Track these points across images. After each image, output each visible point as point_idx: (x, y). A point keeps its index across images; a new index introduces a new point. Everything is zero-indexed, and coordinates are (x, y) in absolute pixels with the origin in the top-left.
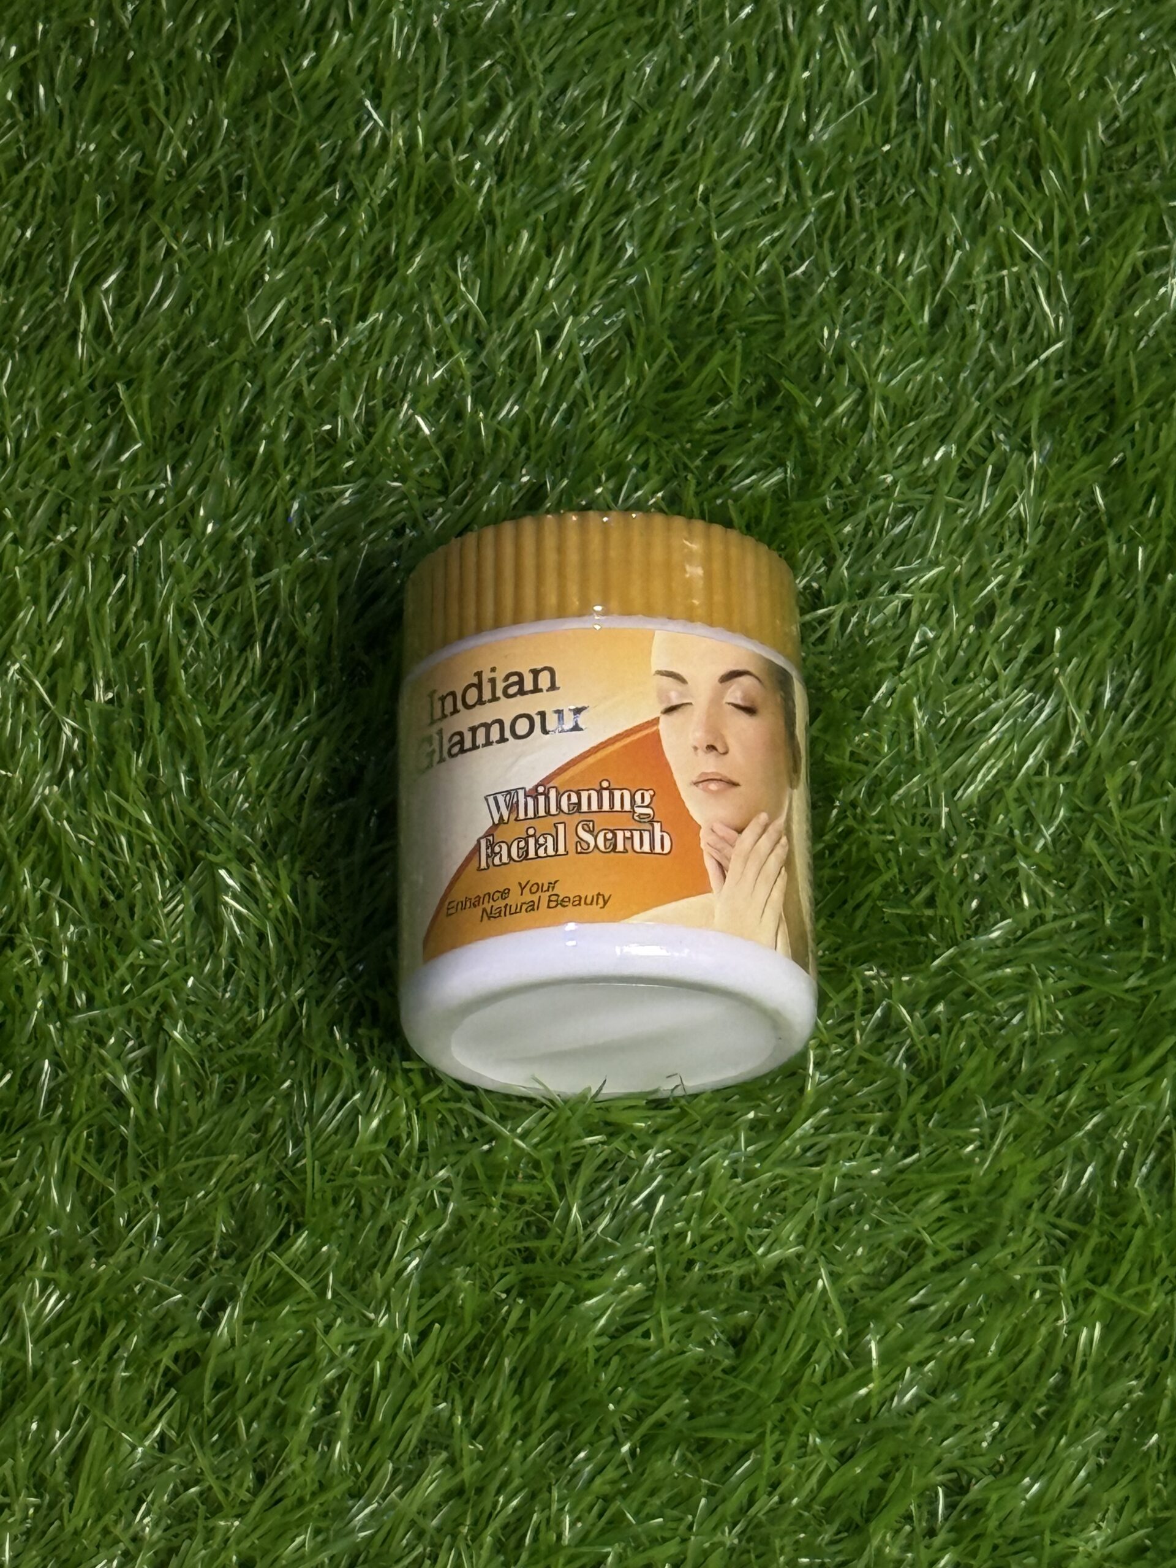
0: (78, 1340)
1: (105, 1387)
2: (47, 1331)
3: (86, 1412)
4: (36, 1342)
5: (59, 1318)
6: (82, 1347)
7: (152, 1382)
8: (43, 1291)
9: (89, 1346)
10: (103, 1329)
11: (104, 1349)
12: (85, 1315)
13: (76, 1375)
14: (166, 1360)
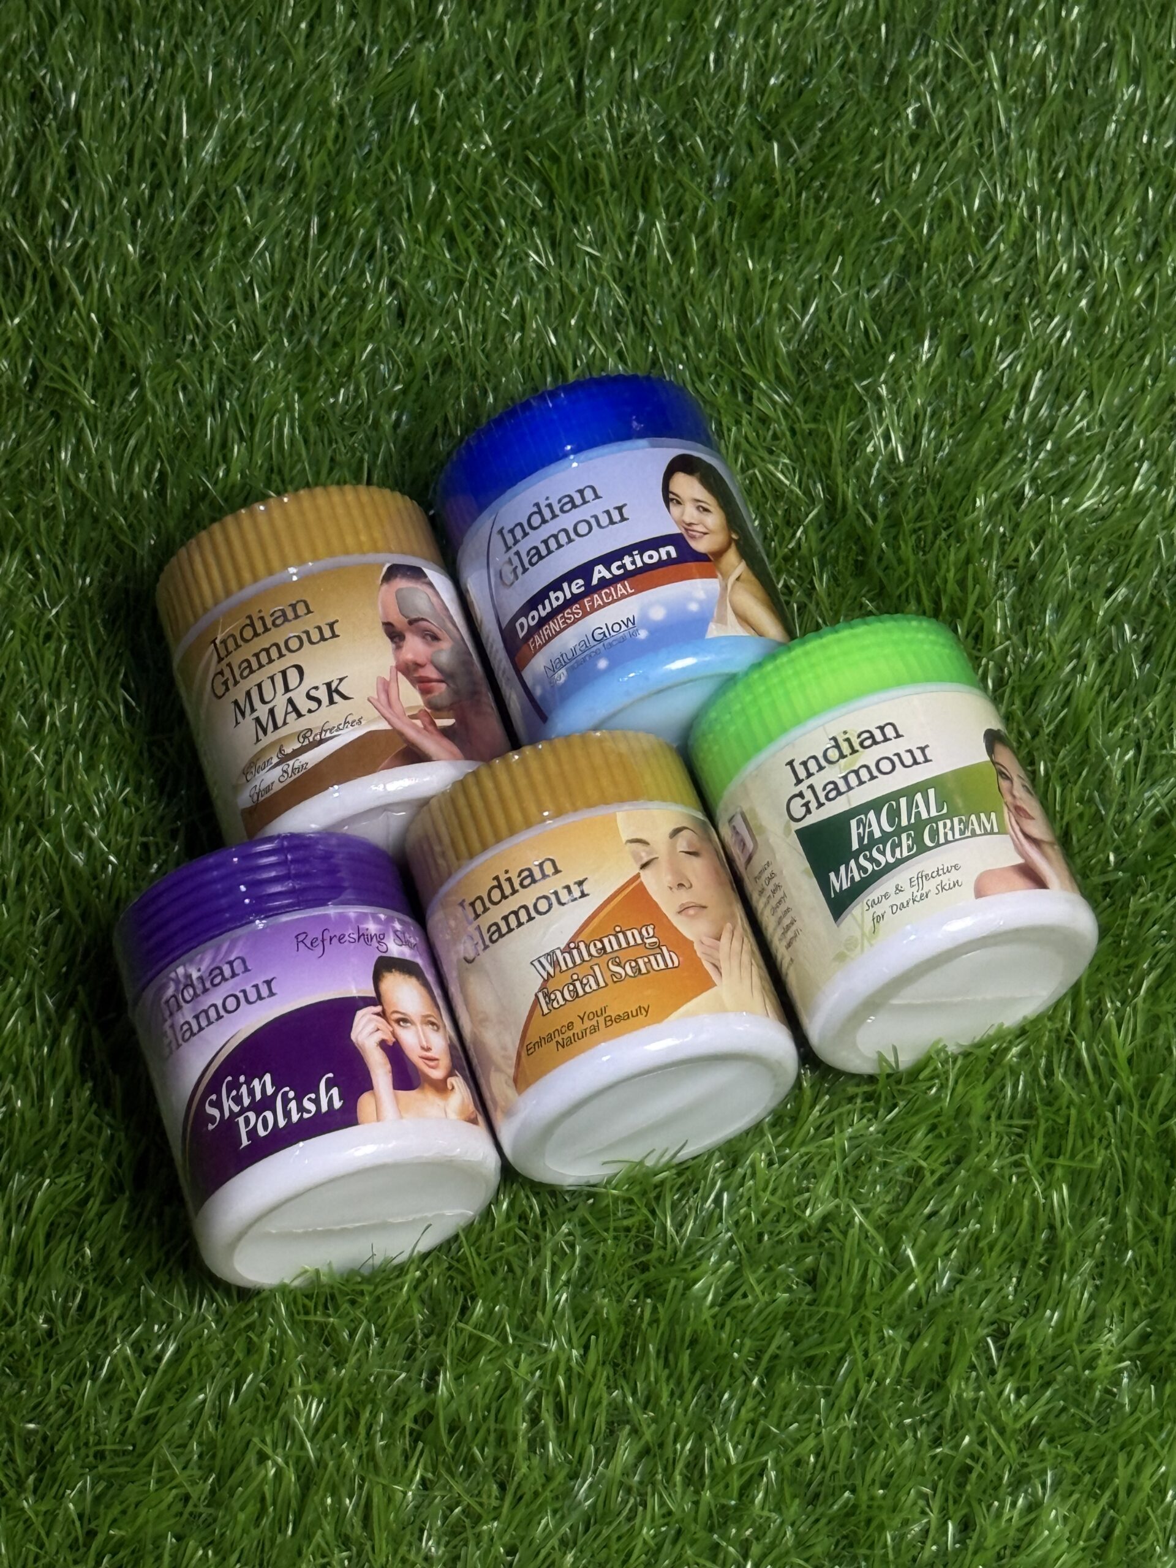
0: (341, 1428)
1: (371, 1456)
2: (317, 1430)
3: (363, 1479)
4: (311, 1440)
5: (323, 1418)
6: (346, 1433)
7: (402, 1443)
8: (305, 1402)
9: (350, 1430)
10: (357, 1416)
11: (362, 1430)
12: (340, 1409)
13: (347, 1454)
14: (409, 1424)
